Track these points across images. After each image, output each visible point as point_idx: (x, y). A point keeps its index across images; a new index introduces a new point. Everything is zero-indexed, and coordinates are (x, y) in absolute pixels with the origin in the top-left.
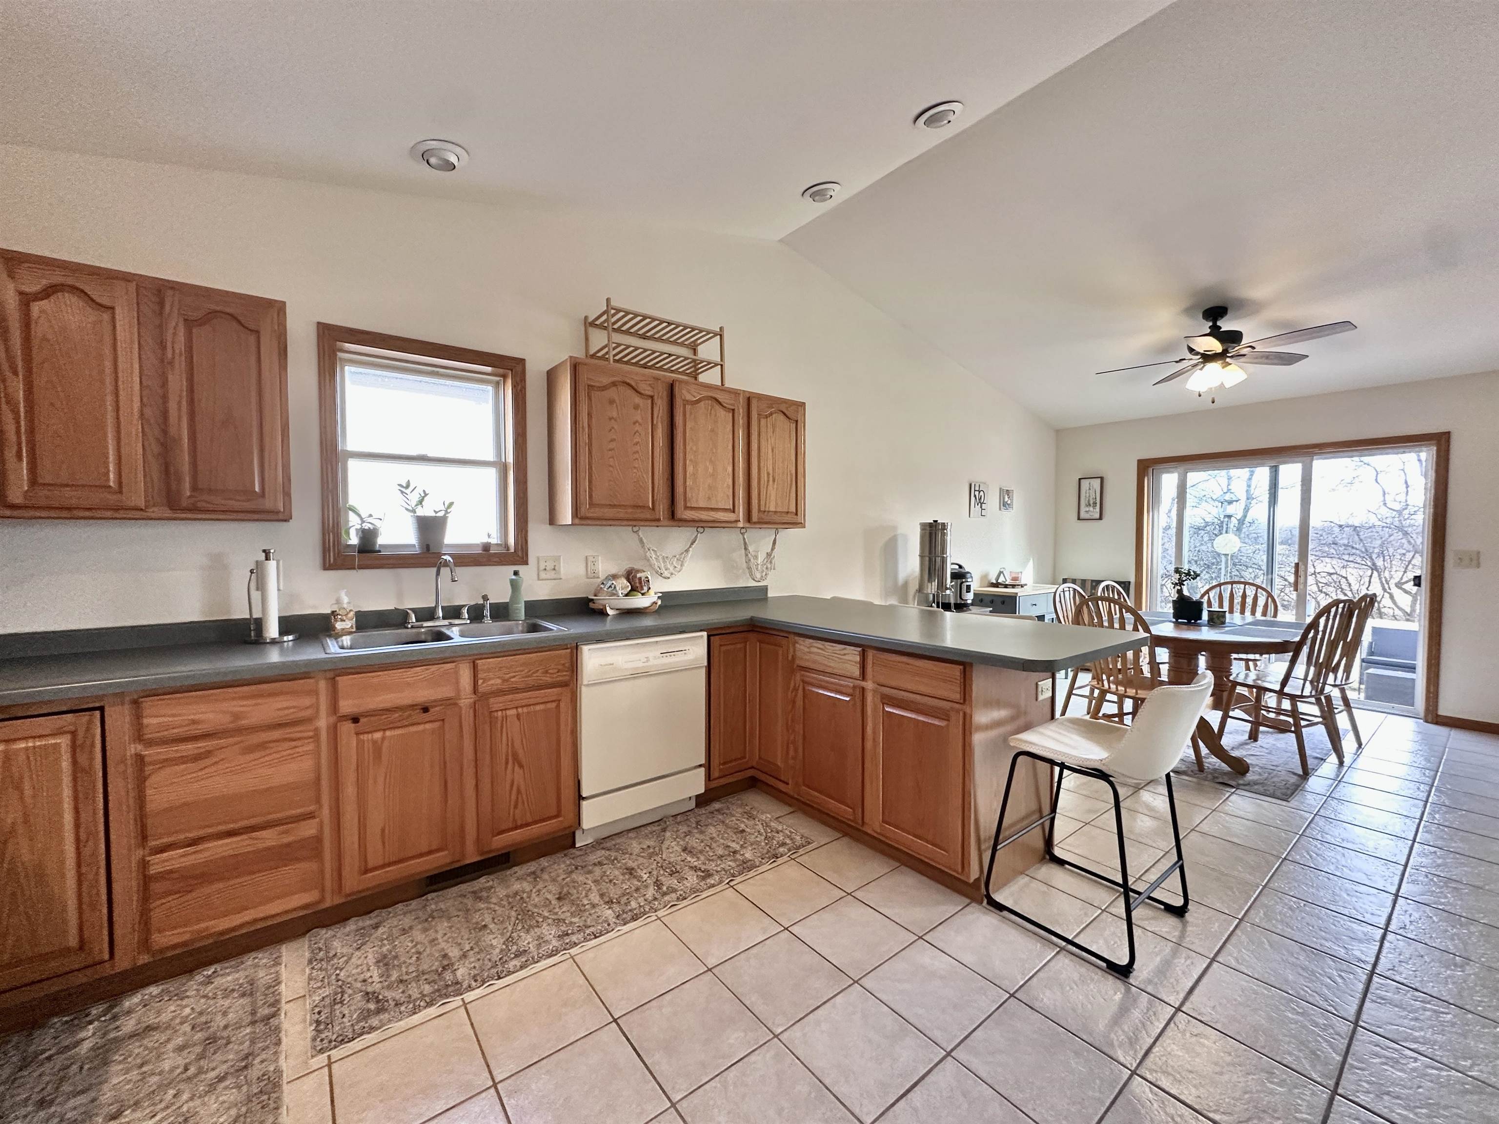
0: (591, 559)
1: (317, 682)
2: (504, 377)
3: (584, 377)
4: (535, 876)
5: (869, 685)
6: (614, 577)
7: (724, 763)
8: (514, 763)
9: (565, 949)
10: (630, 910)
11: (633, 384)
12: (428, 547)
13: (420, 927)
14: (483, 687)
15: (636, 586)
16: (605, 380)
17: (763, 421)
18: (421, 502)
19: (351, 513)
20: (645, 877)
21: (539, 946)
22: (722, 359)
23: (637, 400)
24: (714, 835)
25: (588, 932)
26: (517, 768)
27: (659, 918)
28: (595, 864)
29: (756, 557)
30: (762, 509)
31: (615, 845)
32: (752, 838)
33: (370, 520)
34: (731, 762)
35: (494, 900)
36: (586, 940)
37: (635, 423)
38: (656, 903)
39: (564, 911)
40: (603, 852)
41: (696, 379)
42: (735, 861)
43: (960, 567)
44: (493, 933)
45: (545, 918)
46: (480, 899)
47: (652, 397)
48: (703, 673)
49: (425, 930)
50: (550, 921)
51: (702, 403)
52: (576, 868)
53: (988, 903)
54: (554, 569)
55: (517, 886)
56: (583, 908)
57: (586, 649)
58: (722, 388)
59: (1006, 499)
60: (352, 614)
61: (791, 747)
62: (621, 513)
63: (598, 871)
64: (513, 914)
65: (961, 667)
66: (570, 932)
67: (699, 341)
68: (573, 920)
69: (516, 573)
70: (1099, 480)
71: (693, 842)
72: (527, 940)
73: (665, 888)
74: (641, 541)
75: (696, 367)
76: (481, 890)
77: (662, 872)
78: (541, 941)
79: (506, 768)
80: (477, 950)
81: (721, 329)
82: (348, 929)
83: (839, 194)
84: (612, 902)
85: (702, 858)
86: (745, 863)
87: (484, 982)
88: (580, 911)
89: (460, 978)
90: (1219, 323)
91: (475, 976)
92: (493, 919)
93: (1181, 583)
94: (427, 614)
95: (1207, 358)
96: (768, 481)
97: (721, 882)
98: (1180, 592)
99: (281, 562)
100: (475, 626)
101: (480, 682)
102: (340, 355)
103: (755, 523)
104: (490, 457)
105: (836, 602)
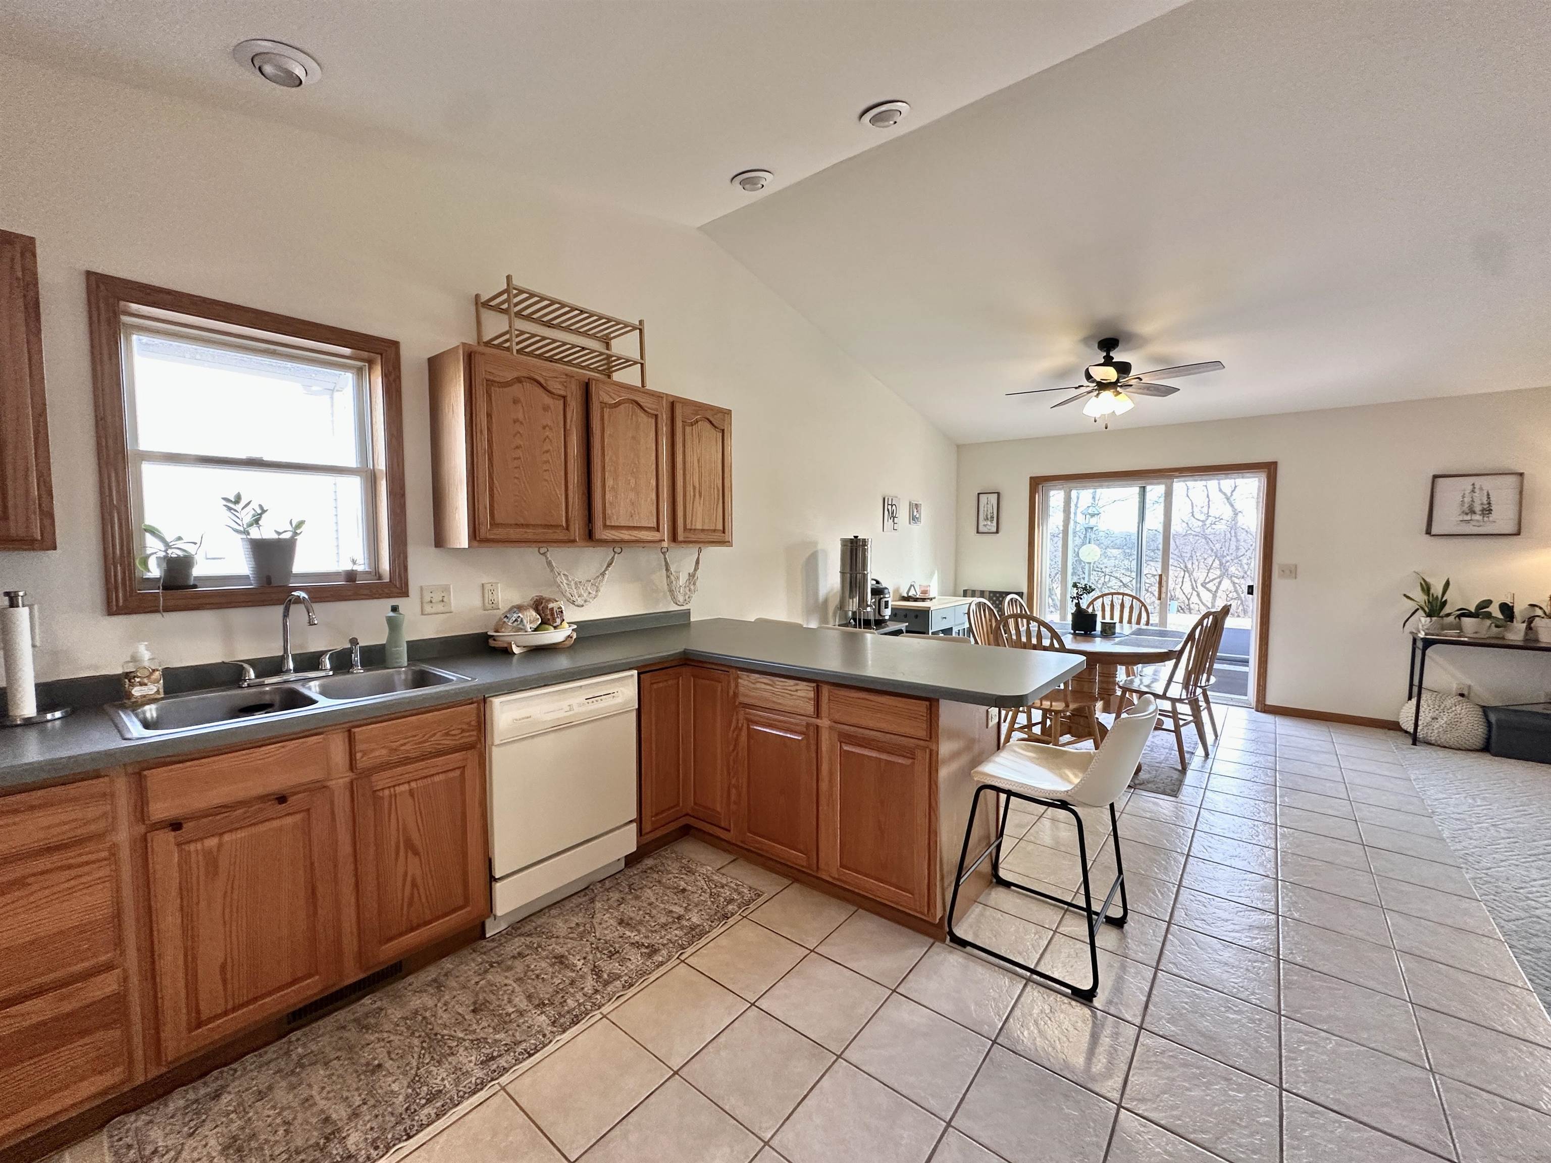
0: (488, 587)
1: (112, 781)
2: (371, 363)
3: (482, 370)
4: (438, 985)
5: (824, 723)
6: (520, 608)
7: (657, 815)
8: (406, 853)
9: (493, 1080)
10: (568, 1012)
11: (542, 381)
12: (269, 580)
13: (284, 1084)
14: (363, 762)
15: (548, 619)
16: (509, 376)
17: (688, 429)
18: (256, 521)
19: (148, 536)
20: (580, 964)
21: (457, 1082)
22: (642, 357)
23: (548, 400)
24: (653, 899)
25: (519, 1050)
26: (410, 854)
27: (605, 1016)
28: (514, 957)
29: (678, 578)
30: (689, 527)
31: (536, 929)
32: (695, 898)
33: (179, 544)
34: (663, 812)
35: (386, 1027)
36: (518, 1061)
37: (544, 428)
38: (599, 997)
39: (483, 1027)
40: (522, 939)
41: (609, 377)
42: (681, 928)
43: (878, 582)
44: (391, 1074)
45: (461, 1040)
46: (367, 1027)
47: (564, 397)
48: (633, 716)
49: (292, 1087)
50: (467, 1044)
51: (622, 407)
52: (492, 966)
53: (951, 940)
54: (443, 601)
55: (416, 1002)
56: (507, 1019)
57: (497, 703)
58: (642, 389)
59: (915, 513)
60: (157, 675)
61: (734, 791)
62: (530, 534)
63: (519, 966)
64: (416, 1042)
65: (928, 703)
66: (495, 1054)
67: (612, 335)
68: (497, 1036)
69: (395, 609)
70: (996, 495)
71: (628, 910)
72: (441, 1077)
73: (605, 976)
74: (549, 564)
75: (610, 364)
76: (367, 1015)
77: (599, 955)
78: (459, 1073)
79: (397, 859)
80: (372, 1102)
81: (641, 322)
82: (172, 1107)
83: (771, 184)
84: (544, 1005)
85: (643, 930)
86: (693, 929)
87: (388, 1149)
88: (503, 1023)
89: (352, 1149)
90: (1112, 354)
91: (374, 1140)
92: (389, 1053)
93: (1079, 597)
94: (272, 666)
95: (1102, 386)
96: (694, 496)
97: (670, 958)
98: (1078, 605)
99: (36, 607)
100: (341, 678)
101: (359, 755)
102: (125, 319)
103: (681, 542)
104: (351, 460)
105: (763, 624)
